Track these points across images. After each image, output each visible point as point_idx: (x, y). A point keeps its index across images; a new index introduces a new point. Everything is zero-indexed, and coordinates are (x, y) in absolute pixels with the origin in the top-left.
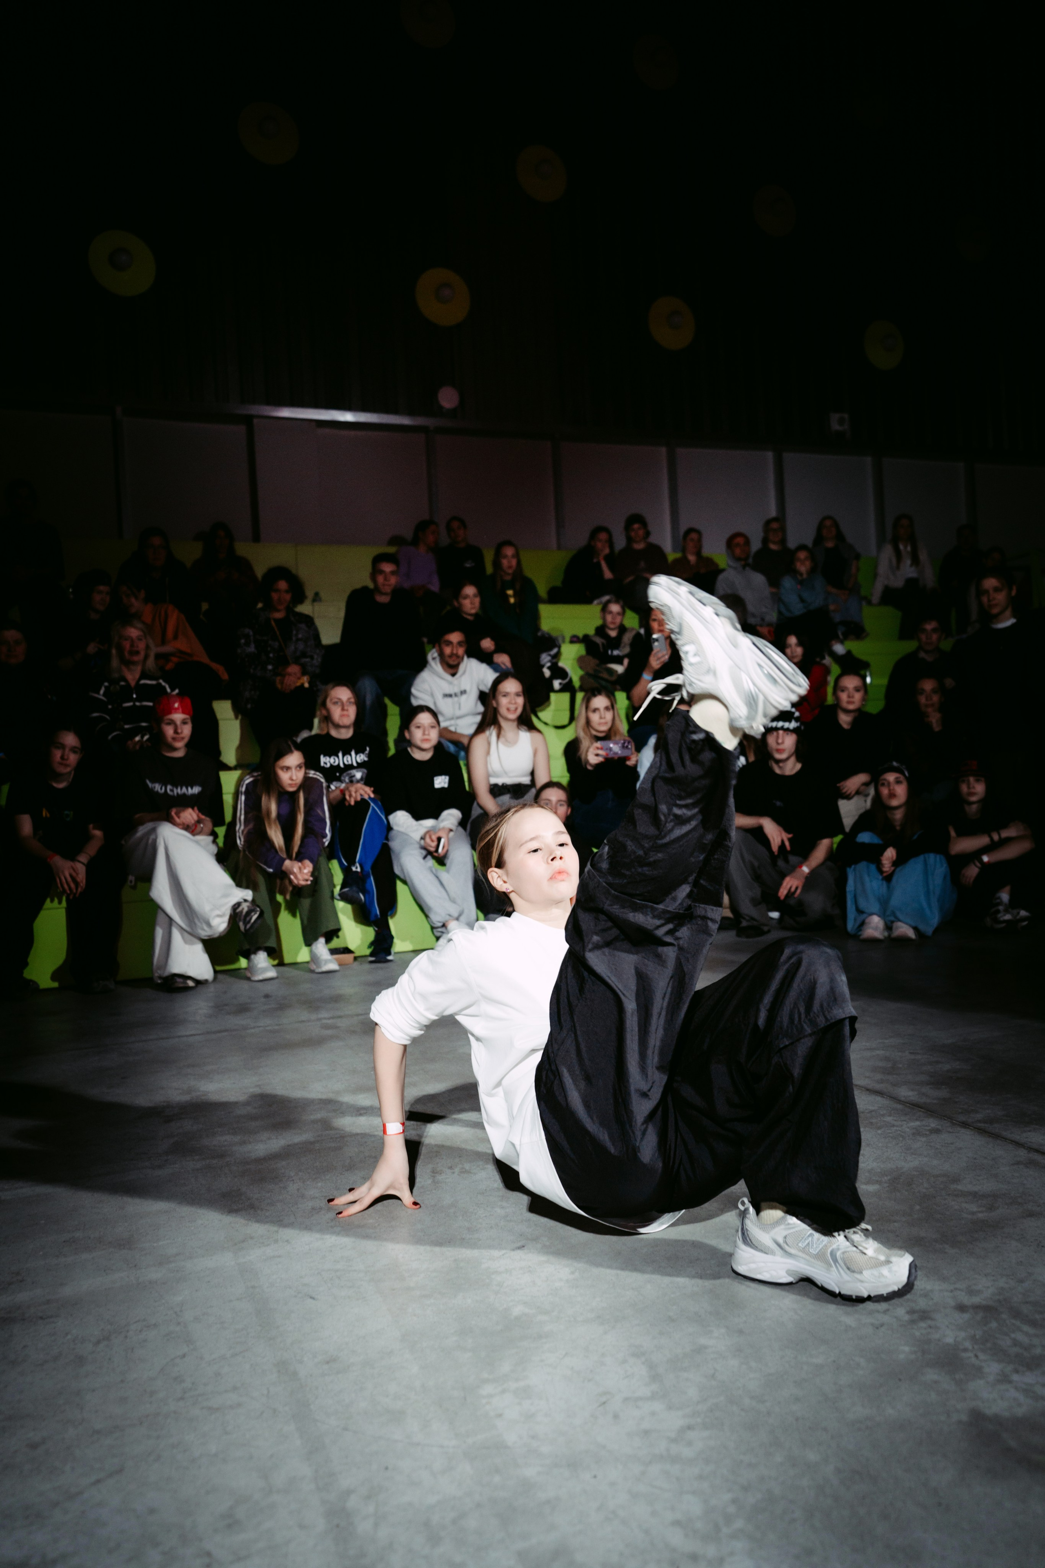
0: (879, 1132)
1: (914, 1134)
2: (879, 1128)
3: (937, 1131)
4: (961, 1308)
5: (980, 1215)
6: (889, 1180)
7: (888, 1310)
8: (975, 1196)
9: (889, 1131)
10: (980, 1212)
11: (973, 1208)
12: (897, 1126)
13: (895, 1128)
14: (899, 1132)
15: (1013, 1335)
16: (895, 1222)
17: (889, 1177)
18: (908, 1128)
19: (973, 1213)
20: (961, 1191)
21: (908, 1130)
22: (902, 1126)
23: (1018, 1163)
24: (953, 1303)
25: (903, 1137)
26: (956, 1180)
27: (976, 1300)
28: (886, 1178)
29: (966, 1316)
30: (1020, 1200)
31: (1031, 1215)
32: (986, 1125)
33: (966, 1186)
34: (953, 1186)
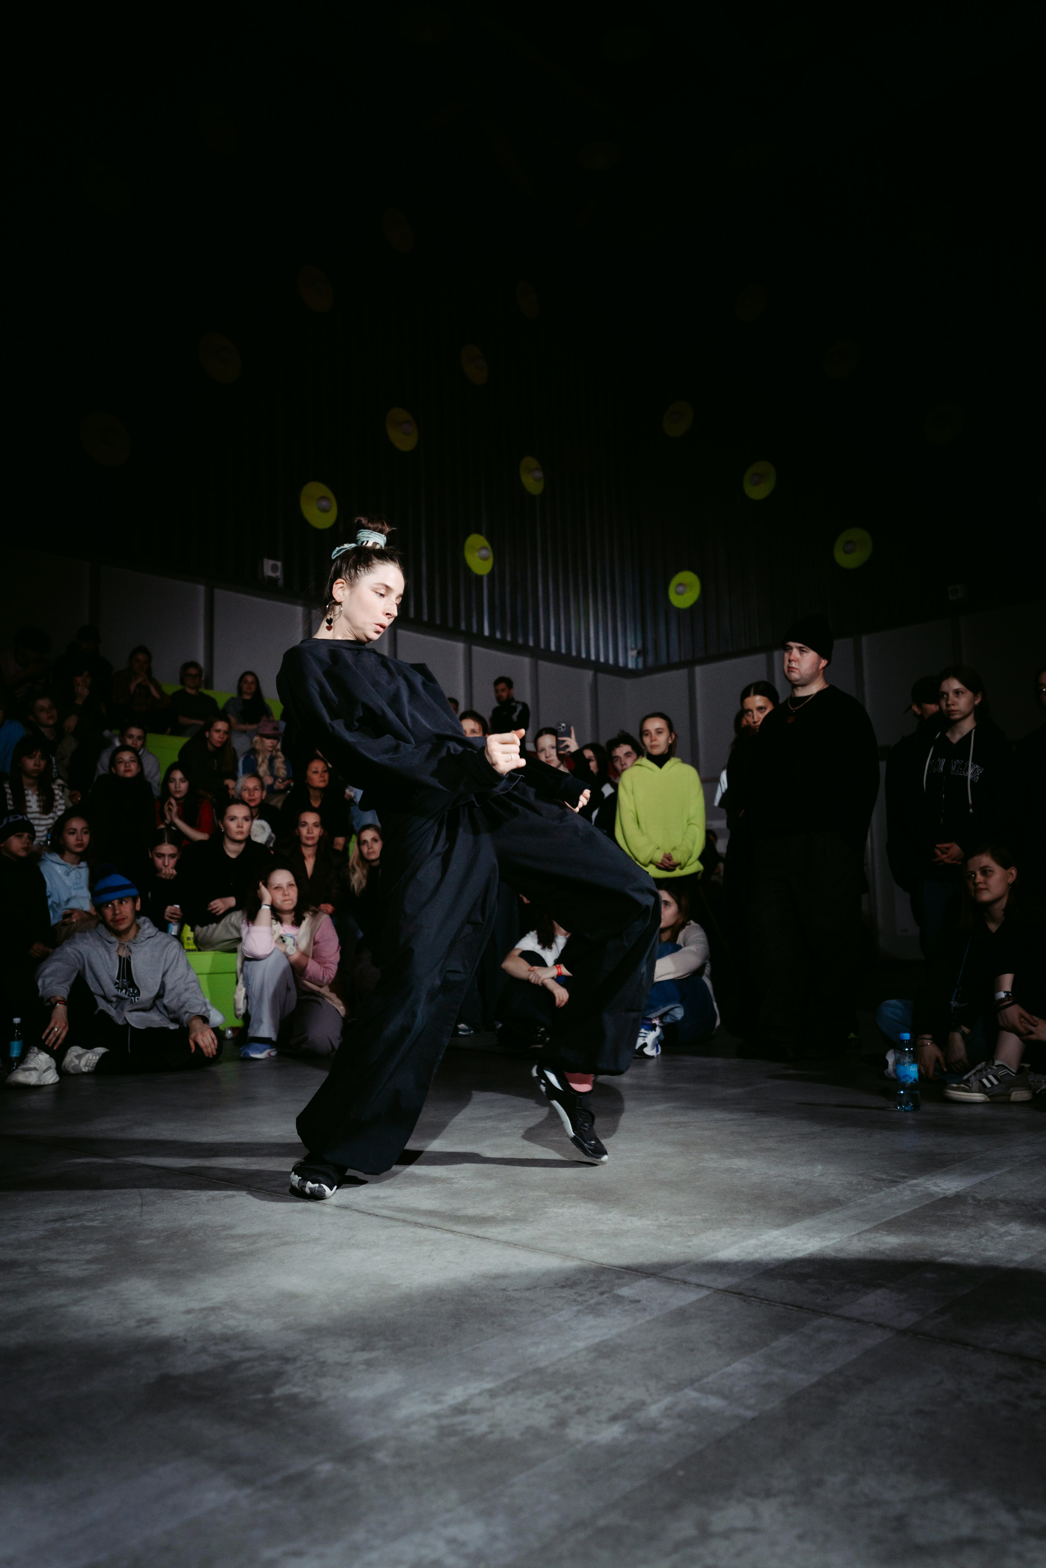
0: (176, 1202)
1: (208, 1200)
2: (177, 1199)
3: (233, 1196)
4: (189, 1312)
5: (240, 1250)
6: (167, 1235)
7: (118, 1322)
8: (243, 1237)
9: (186, 1200)
10: (240, 1247)
11: (237, 1245)
12: (196, 1196)
13: (192, 1198)
14: (195, 1200)
15: (225, 1322)
16: (159, 1262)
17: (168, 1233)
18: (206, 1196)
19: (234, 1249)
20: (232, 1235)
21: (205, 1198)
22: (200, 1195)
23: (293, 1211)
24: (183, 1309)
25: (195, 1202)
26: (231, 1227)
27: (205, 1305)
28: (165, 1233)
29: (190, 1316)
30: (281, 1236)
31: (285, 1244)
32: (279, 1188)
33: (240, 1231)
34: (224, 1233)
